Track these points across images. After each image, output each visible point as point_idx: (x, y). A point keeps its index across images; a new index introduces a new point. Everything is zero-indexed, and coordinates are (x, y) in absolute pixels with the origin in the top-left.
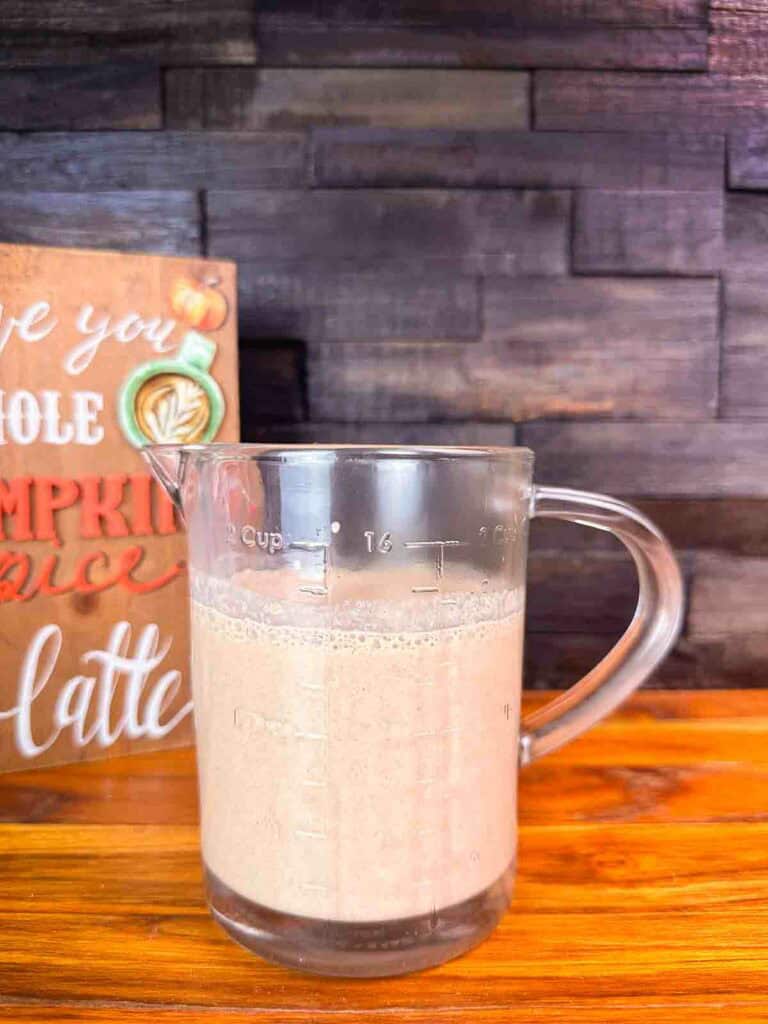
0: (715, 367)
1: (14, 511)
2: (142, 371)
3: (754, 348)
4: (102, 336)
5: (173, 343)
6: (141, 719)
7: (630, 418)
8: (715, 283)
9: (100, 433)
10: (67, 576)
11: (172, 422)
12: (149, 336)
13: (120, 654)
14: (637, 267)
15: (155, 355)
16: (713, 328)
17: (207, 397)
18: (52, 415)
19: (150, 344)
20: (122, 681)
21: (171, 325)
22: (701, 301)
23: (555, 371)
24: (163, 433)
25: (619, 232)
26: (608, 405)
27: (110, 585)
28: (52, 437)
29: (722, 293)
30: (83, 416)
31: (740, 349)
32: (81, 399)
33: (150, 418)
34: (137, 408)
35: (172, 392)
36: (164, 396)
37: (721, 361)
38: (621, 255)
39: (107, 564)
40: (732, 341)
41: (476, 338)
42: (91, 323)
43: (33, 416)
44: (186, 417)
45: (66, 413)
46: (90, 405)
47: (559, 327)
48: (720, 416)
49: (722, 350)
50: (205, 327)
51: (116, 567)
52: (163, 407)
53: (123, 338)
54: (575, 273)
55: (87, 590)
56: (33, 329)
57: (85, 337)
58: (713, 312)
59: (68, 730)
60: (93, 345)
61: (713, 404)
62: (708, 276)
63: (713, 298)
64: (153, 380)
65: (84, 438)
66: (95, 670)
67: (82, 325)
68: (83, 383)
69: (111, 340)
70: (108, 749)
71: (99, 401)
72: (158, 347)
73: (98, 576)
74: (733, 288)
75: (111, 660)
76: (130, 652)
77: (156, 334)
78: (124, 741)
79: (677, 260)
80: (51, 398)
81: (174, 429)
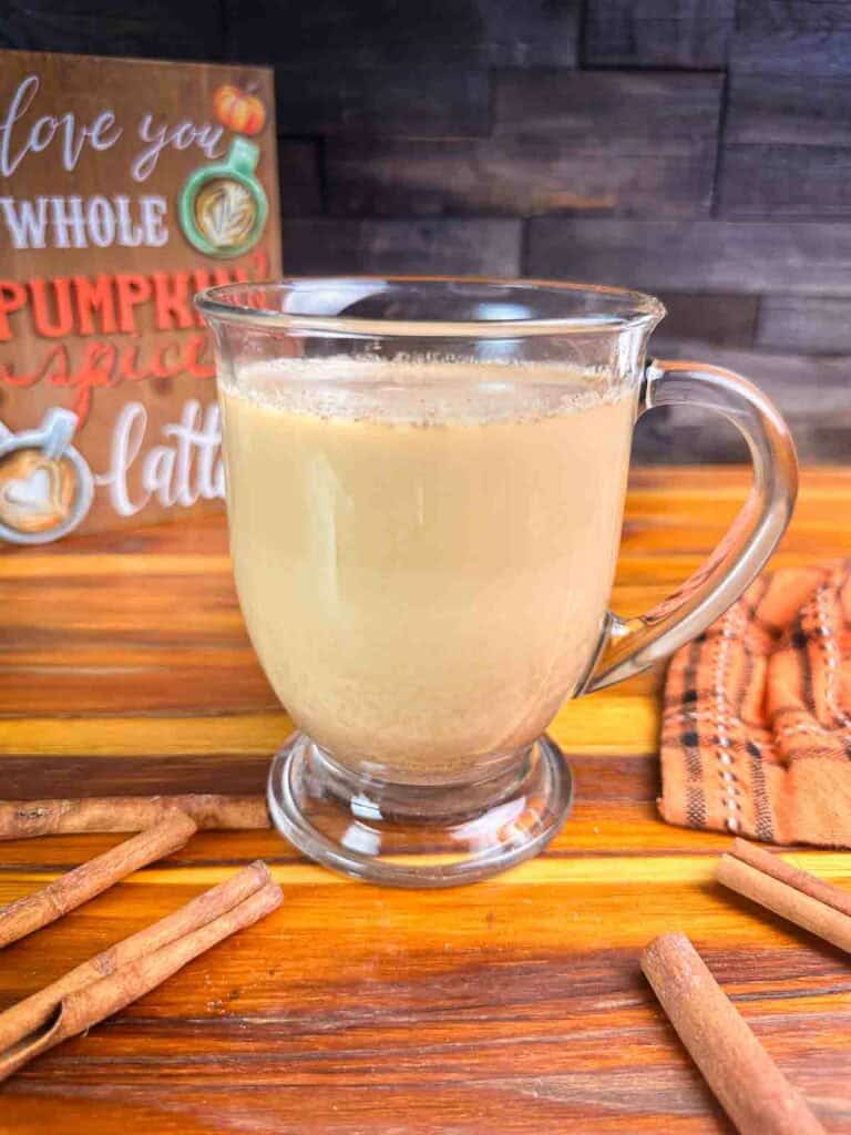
0: (711, 166)
1: (101, 307)
2: (197, 178)
3: (751, 146)
4: (162, 144)
5: (223, 148)
6: (213, 482)
8: (721, 76)
9: (165, 234)
10: (148, 363)
11: (225, 225)
12: (201, 142)
13: (195, 427)
14: (646, 61)
15: (204, 161)
16: (715, 123)
17: (253, 199)
18: (124, 220)
19: (201, 151)
20: (196, 451)
21: (219, 133)
22: (705, 95)
24: (219, 232)
25: (630, 23)
26: (609, 201)
27: (180, 372)
28: (126, 240)
29: (726, 88)
30: (150, 219)
31: (738, 147)
32: (148, 203)
33: (206, 220)
34: (195, 212)
35: (223, 196)
36: (217, 199)
37: (720, 157)
38: (632, 48)
39: (178, 353)
40: (729, 140)
41: (489, 134)
42: (152, 130)
43: (109, 221)
44: (239, 217)
45: (136, 214)
46: (156, 209)
48: (714, 213)
49: (721, 147)
50: (249, 135)
51: (186, 354)
52: (218, 209)
53: (179, 145)
54: (584, 66)
55: (164, 375)
56: (101, 138)
57: (147, 146)
58: (716, 108)
59: (155, 494)
60: (154, 151)
61: (708, 203)
62: (715, 70)
63: (715, 94)
64: (210, 184)
65: (152, 240)
66: (174, 442)
67: (144, 133)
68: (148, 188)
69: (168, 150)
70: (190, 508)
71: (162, 204)
72: (210, 154)
73: (171, 363)
74: (736, 83)
75: (186, 434)
76: (200, 425)
77: (208, 141)
78: (203, 501)
80: (123, 203)
81: (228, 229)
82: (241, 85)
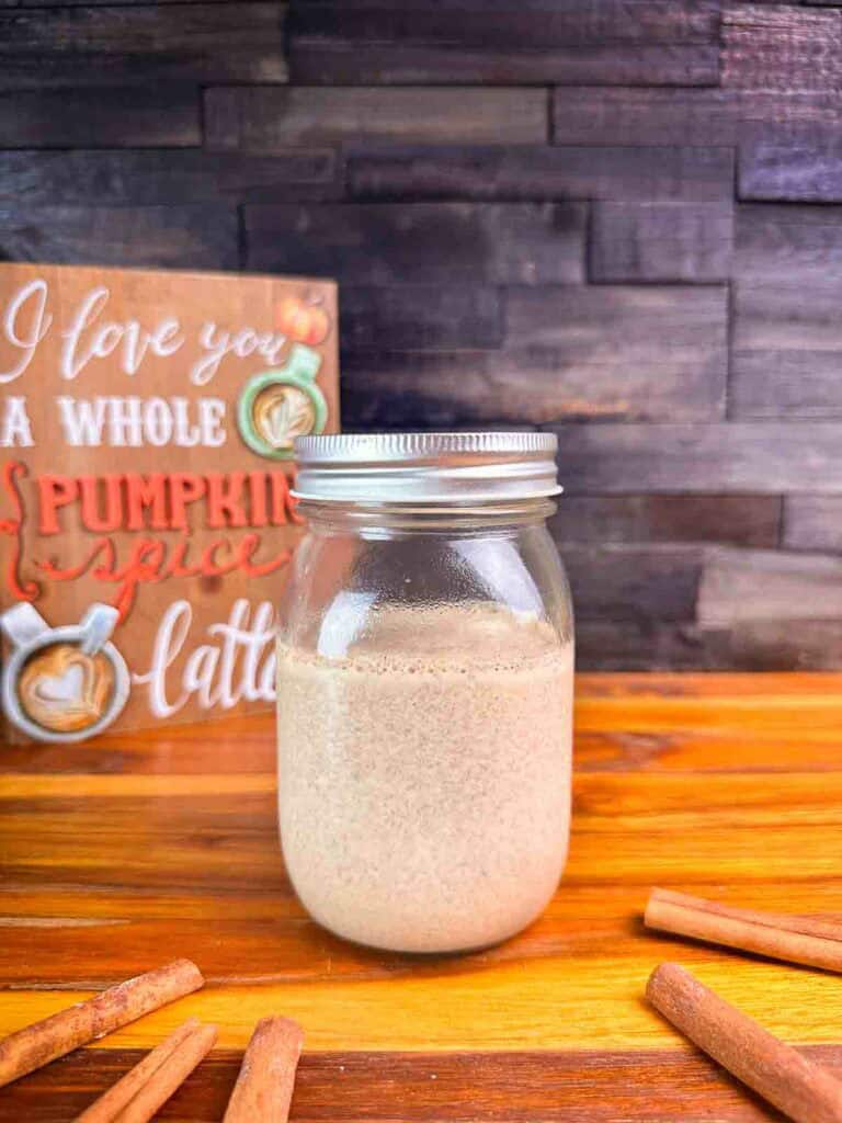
0: (723, 370)
1: (152, 503)
2: (257, 382)
3: (762, 352)
4: (223, 351)
5: (284, 357)
6: (257, 684)
7: (643, 418)
8: (725, 290)
9: (223, 436)
10: (197, 560)
11: (283, 427)
12: (263, 350)
13: (241, 628)
14: (650, 275)
15: (265, 367)
16: (722, 333)
17: (312, 404)
18: (182, 420)
19: (263, 357)
20: (242, 651)
21: (280, 342)
22: (712, 307)
23: (573, 375)
24: (276, 437)
25: (634, 243)
26: (621, 406)
27: (233, 568)
28: (183, 440)
29: (731, 300)
30: (208, 421)
31: (749, 353)
32: (206, 406)
33: (264, 423)
34: (254, 415)
35: (283, 399)
36: (277, 403)
37: (730, 364)
38: (635, 264)
39: (229, 550)
40: (740, 344)
41: (498, 345)
42: (215, 338)
43: (166, 421)
44: (294, 423)
45: (194, 418)
46: (214, 411)
47: (577, 333)
48: (729, 416)
49: (731, 354)
50: (311, 342)
51: (237, 553)
52: (276, 413)
53: (241, 352)
54: (591, 281)
55: (213, 572)
56: (165, 344)
57: (205, 352)
58: (723, 317)
59: (195, 695)
60: (215, 358)
61: (722, 406)
62: (718, 284)
63: (723, 305)
64: (267, 389)
65: (209, 441)
66: (219, 641)
67: (206, 340)
68: (206, 391)
69: (230, 356)
70: (230, 710)
71: (221, 407)
72: (271, 361)
73: (222, 561)
74: (741, 295)
75: (233, 633)
76: (248, 626)
77: (269, 349)
78: (244, 703)
79: (688, 269)
80: (181, 405)
81: (285, 433)
82: (304, 297)
